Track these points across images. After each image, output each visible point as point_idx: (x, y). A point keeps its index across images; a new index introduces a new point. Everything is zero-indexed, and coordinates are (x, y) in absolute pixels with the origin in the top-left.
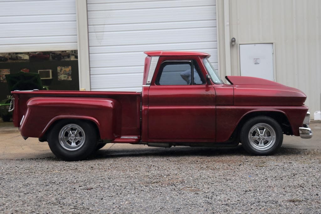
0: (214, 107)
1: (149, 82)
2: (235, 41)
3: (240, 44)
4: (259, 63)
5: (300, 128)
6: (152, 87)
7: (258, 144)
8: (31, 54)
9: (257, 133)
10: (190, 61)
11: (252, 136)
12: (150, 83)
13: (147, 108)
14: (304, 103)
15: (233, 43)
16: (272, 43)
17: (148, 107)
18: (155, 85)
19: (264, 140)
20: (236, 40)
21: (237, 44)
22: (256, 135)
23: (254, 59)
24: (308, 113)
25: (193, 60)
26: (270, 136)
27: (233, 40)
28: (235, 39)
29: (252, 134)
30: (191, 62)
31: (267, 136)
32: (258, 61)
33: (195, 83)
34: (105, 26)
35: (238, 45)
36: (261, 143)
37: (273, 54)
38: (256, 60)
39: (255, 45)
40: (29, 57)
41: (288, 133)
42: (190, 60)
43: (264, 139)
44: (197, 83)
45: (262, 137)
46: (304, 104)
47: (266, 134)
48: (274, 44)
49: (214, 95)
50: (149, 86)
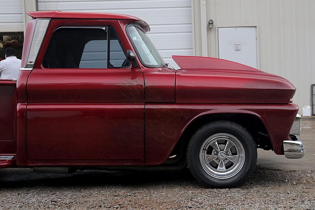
0: (142, 107)
1: (31, 62)
2: (212, 23)
3: (218, 28)
4: (240, 50)
5: (284, 141)
6: (37, 71)
7: (216, 167)
8: (5, 42)
9: (214, 150)
10: (104, 29)
11: (207, 154)
12: (33, 63)
13: (25, 107)
14: (291, 100)
15: (211, 26)
16: (256, 27)
17: (27, 105)
18: (41, 68)
19: (227, 161)
20: (214, 22)
21: (215, 28)
22: (213, 154)
23: (235, 45)
24: (298, 116)
25: (109, 26)
26: (236, 154)
27: (211, 22)
28: (212, 21)
29: (206, 151)
30: (106, 29)
31: (230, 153)
32: (239, 48)
33: (112, 66)
34: (59, 3)
35: (217, 28)
36: (221, 166)
37: (256, 39)
38: (237, 45)
39: (236, 29)
40: (3, 45)
41: (266, 146)
42: (104, 26)
43: (226, 159)
44: (115, 66)
45: (223, 156)
46: (291, 102)
47: (229, 150)
48: (257, 27)
49: (142, 86)
50: (31, 69)
